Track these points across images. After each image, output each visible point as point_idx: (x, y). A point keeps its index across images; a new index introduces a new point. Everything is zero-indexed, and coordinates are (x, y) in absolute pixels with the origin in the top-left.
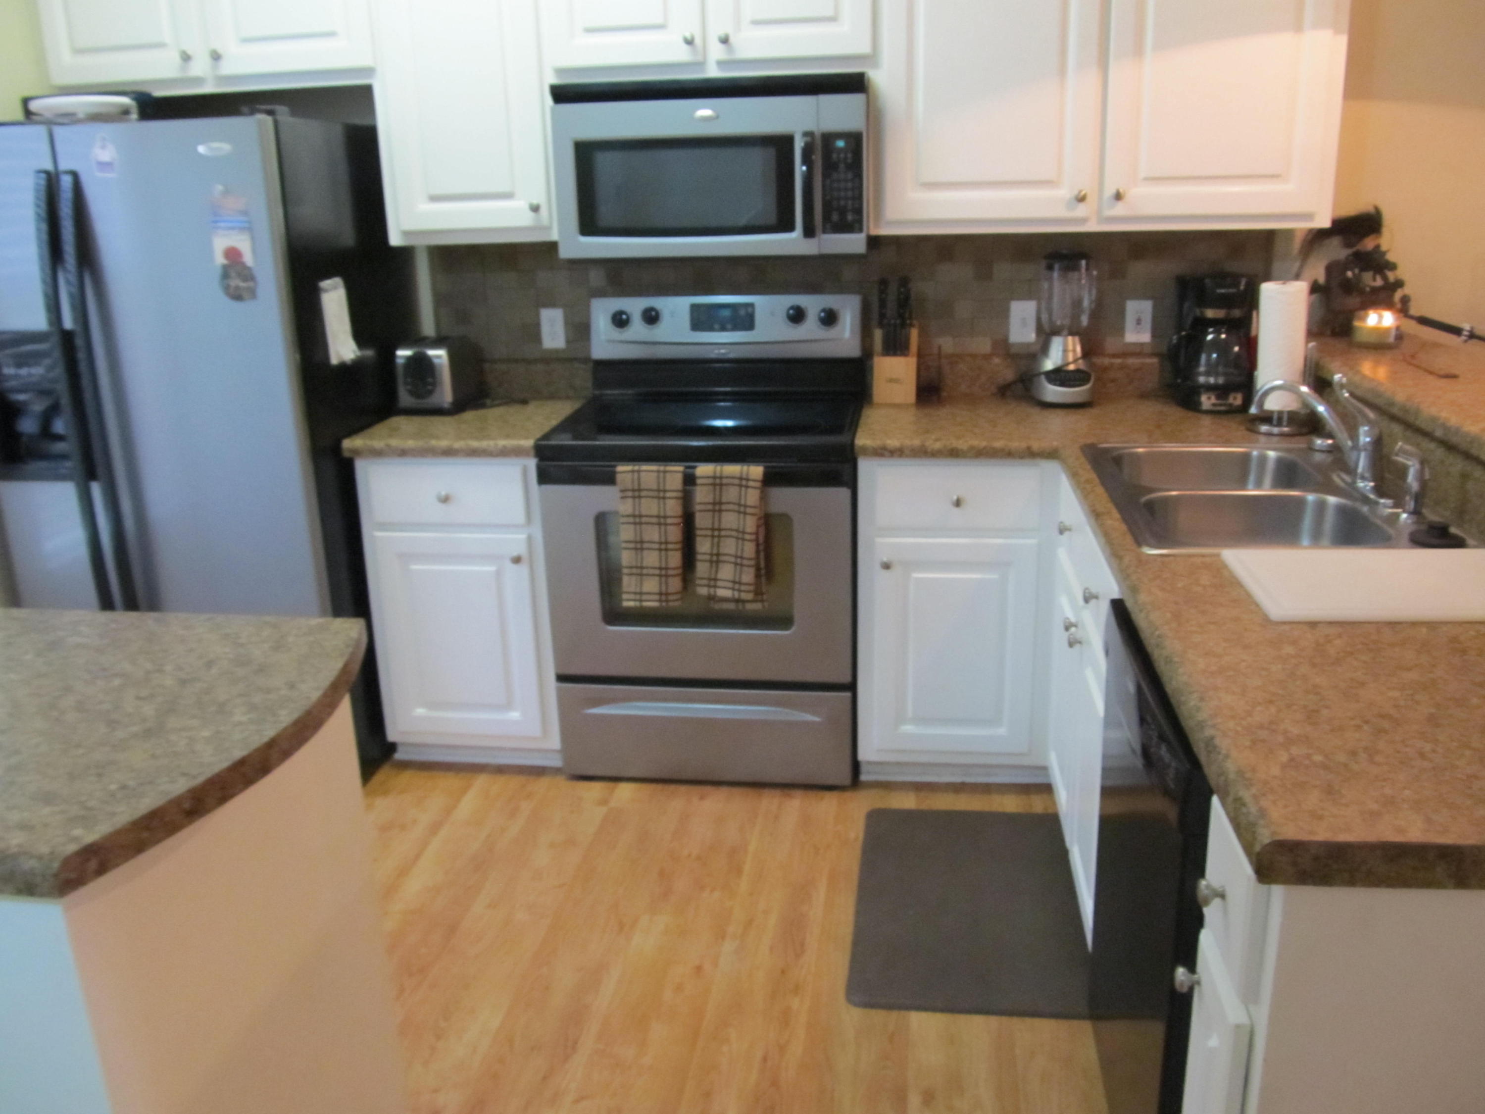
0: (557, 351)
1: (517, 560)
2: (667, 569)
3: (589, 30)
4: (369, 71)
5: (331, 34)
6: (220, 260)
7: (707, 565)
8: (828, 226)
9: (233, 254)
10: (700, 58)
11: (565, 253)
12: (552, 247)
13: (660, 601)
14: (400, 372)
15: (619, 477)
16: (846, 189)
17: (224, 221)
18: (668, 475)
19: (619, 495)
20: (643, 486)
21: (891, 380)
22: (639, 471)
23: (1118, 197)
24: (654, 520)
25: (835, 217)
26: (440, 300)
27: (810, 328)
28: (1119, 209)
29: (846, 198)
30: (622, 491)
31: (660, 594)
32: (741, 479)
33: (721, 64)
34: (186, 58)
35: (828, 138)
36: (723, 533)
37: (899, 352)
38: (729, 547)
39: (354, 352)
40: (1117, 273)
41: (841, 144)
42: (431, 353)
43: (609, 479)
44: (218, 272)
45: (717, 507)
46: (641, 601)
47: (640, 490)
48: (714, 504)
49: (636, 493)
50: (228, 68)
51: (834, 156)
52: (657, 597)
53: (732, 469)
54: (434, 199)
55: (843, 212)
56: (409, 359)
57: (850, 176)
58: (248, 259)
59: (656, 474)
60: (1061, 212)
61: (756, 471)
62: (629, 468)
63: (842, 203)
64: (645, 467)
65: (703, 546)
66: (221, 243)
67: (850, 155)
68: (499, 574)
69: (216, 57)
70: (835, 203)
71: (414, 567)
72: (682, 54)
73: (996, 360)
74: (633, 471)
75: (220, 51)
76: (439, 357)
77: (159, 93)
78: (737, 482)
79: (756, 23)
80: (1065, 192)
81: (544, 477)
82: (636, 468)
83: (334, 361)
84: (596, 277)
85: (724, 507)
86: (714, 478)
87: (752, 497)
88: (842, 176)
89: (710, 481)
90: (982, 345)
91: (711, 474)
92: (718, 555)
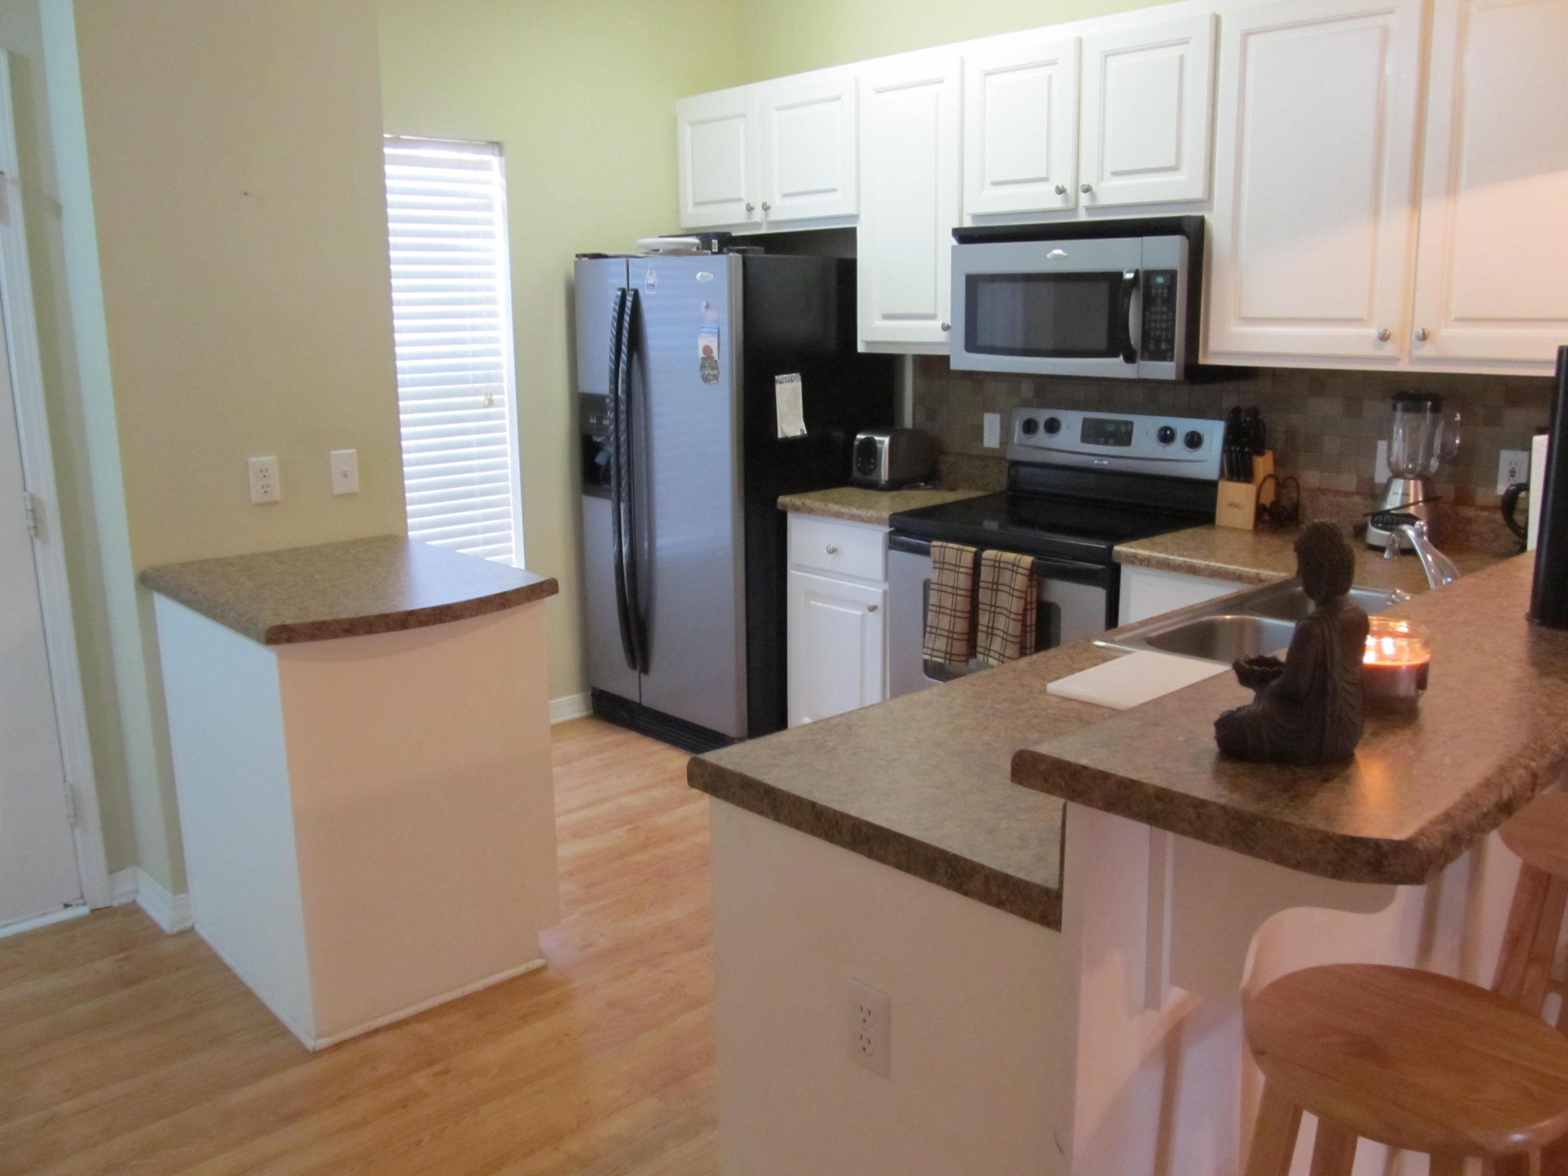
0: (993, 450)
1: (873, 609)
2: (953, 632)
3: (995, 184)
4: (855, 217)
5: (833, 190)
6: (701, 354)
7: (985, 635)
8: (1146, 354)
9: (707, 350)
10: (1072, 206)
11: (955, 365)
12: (945, 359)
13: (945, 658)
14: (855, 451)
15: (932, 550)
16: (1161, 321)
17: (705, 328)
18: (964, 553)
19: (932, 565)
20: (946, 561)
21: (1232, 505)
22: (945, 547)
23: (1424, 337)
24: (950, 590)
25: (1152, 346)
26: (918, 401)
27: (1178, 448)
28: (1427, 350)
29: (1162, 329)
30: (935, 562)
31: (946, 653)
32: (1014, 565)
33: (1089, 209)
34: (750, 209)
35: (1150, 274)
36: (998, 610)
37: (1235, 478)
38: (1001, 623)
39: (802, 430)
40: (1493, 420)
41: (1160, 280)
42: (877, 438)
43: (925, 552)
44: (699, 363)
45: (995, 587)
46: (932, 656)
47: (943, 563)
48: (993, 583)
49: (941, 565)
50: (774, 216)
51: (1154, 291)
52: (942, 655)
53: (1009, 556)
54: (886, 317)
55: (1158, 341)
56: (862, 441)
57: (1165, 309)
58: (715, 355)
59: (956, 551)
60: (1369, 350)
61: (1027, 560)
62: (939, 543)
63: (1158, 333)
64: (951, 545)
65: (984, 619)
66: (702, 342)
67: (1166, 291)
68: (863, 617)
69: (766, 208)
70: (1152, 334)
71: (812, 602)
72: (1057, 202)
73: (1357, 499)
74: (941, 547)
75: (768, 203)
76: (882, 442)
77: (735, 234)
78: (1010, 567)
79: (1116, 174)
80: (1373, 332)
81: (893, 544)
82: (945, 544)
83: (780, 436)
84: (1027, 390)
85: (1000, 587)
86: (995, 561)
87: (1020, 582)
88: (1159, 309)
89: (992, 563)
90: (1349, 482)
91: (1012, 561)
92: (993, 628)
